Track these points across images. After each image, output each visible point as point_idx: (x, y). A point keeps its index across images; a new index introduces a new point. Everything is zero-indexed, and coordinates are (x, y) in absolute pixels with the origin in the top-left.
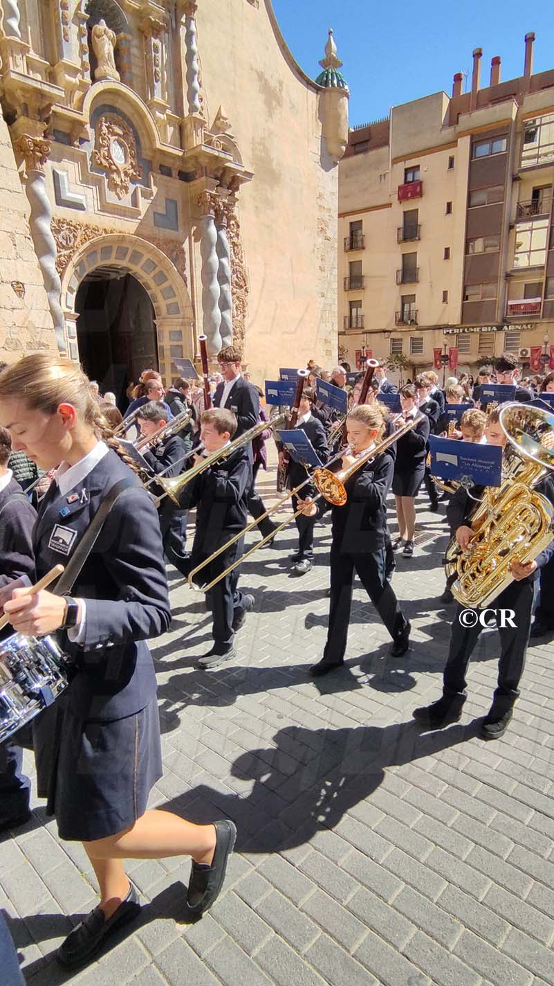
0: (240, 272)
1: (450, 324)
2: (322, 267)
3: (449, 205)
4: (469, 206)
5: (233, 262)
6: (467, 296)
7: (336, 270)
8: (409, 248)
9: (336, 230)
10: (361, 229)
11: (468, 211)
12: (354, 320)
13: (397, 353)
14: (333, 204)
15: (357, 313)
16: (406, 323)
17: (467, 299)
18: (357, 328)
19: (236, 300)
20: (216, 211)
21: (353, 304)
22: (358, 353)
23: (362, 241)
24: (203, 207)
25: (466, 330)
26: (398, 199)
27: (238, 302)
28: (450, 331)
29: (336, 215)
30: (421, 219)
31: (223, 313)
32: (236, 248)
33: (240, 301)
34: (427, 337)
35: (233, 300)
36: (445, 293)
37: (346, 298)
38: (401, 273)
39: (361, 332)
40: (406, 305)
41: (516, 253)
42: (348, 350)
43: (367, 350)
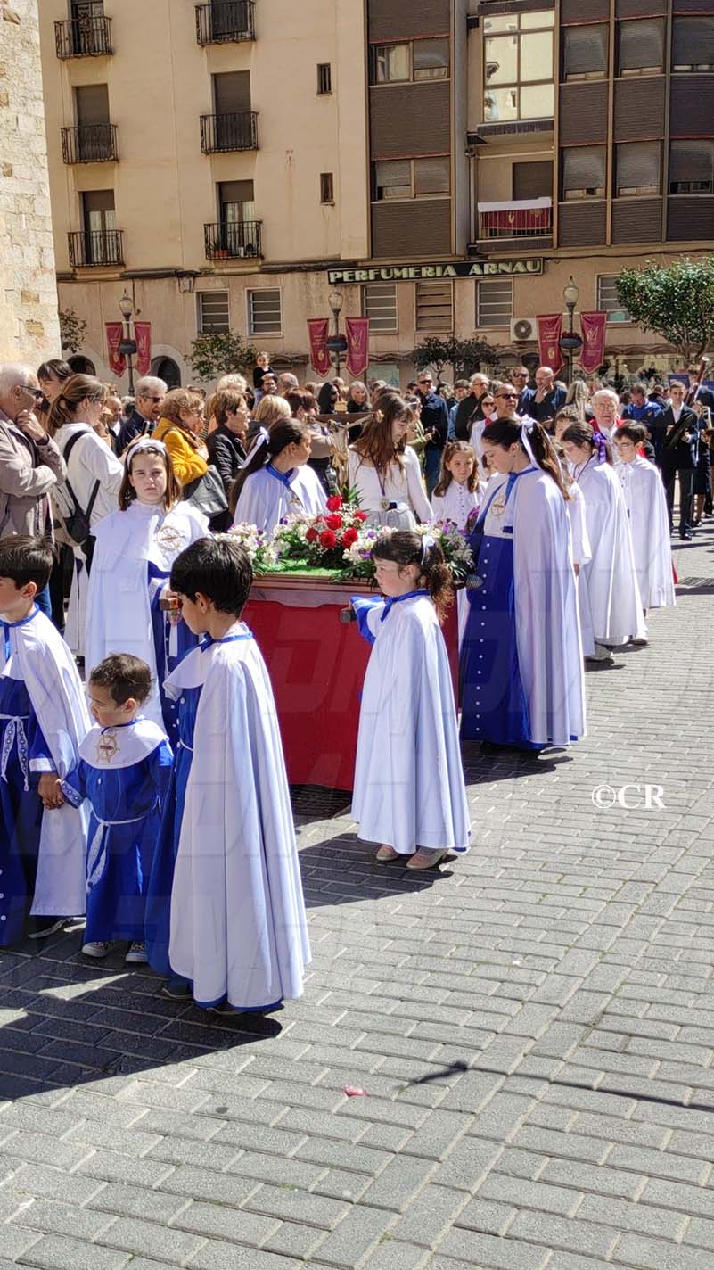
1: (342, 258)
6: (381, 189)
7: (42, 104)
8: (229, 58)
12: (96, 243)
13: (217, 330)
15: (103, 224)
16: (233, 255)
17: (381, 197)
18: (106, 263)
21: (92, 200)
22: (114, 329)
23: (106, 33)
25: (384, 275)
28: (346, 276)
34: (288, 286)
36: (327, 179)
37: (73, 182)
38: (211, 123)
39: (118, 275)
40: (230, 206)
41: (486, 87)
42: (87, 323)
43: (135, 323)
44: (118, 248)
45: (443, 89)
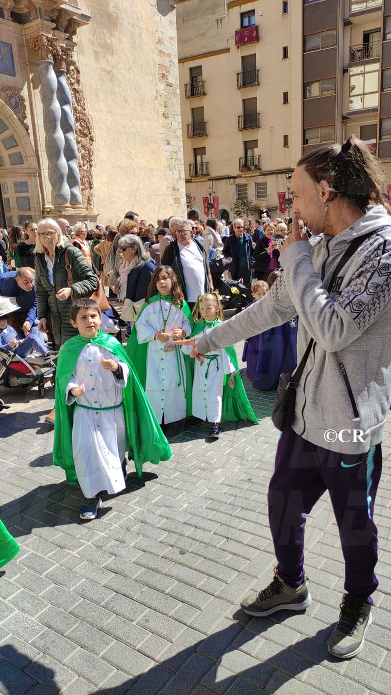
0: (84, 121)
1: (291, 168)
2: (166, 113)
3: (285, 50)
4: (304, 50)
5: (75, 109)
6: (307, 140)
7: (180, 117)
8: (249, 93)
9: (177, 76)
10: (201, 74)
11: (303, 56)
12: (199, 167)
13: (243, 198)
14: (173, 49)
15: (202, 160)
16: (250, 169)
17: (307, 143)
18: (203, 175)
19: (81, 149)
20: (54, 56)
21: (198, 151)
22: (206, 200)
23: (203, 87)
24: (40, 51)
26: (236, 44)
27: (83, 151)
29: (176, 60)
30: (259, 64)
31: (70, 162)
32: (77, 95)
33: (85, 150)
34: (270, 180)
35: (78, 149)
36: (286, 137)
37: (191, 146)
38: (242, 119)
39: (207, 179)
40: (248, 150)
41: (350, 96)
42: (196, 197)
43: (213, 197)
44: (207, 168)
45: (333, 98)
